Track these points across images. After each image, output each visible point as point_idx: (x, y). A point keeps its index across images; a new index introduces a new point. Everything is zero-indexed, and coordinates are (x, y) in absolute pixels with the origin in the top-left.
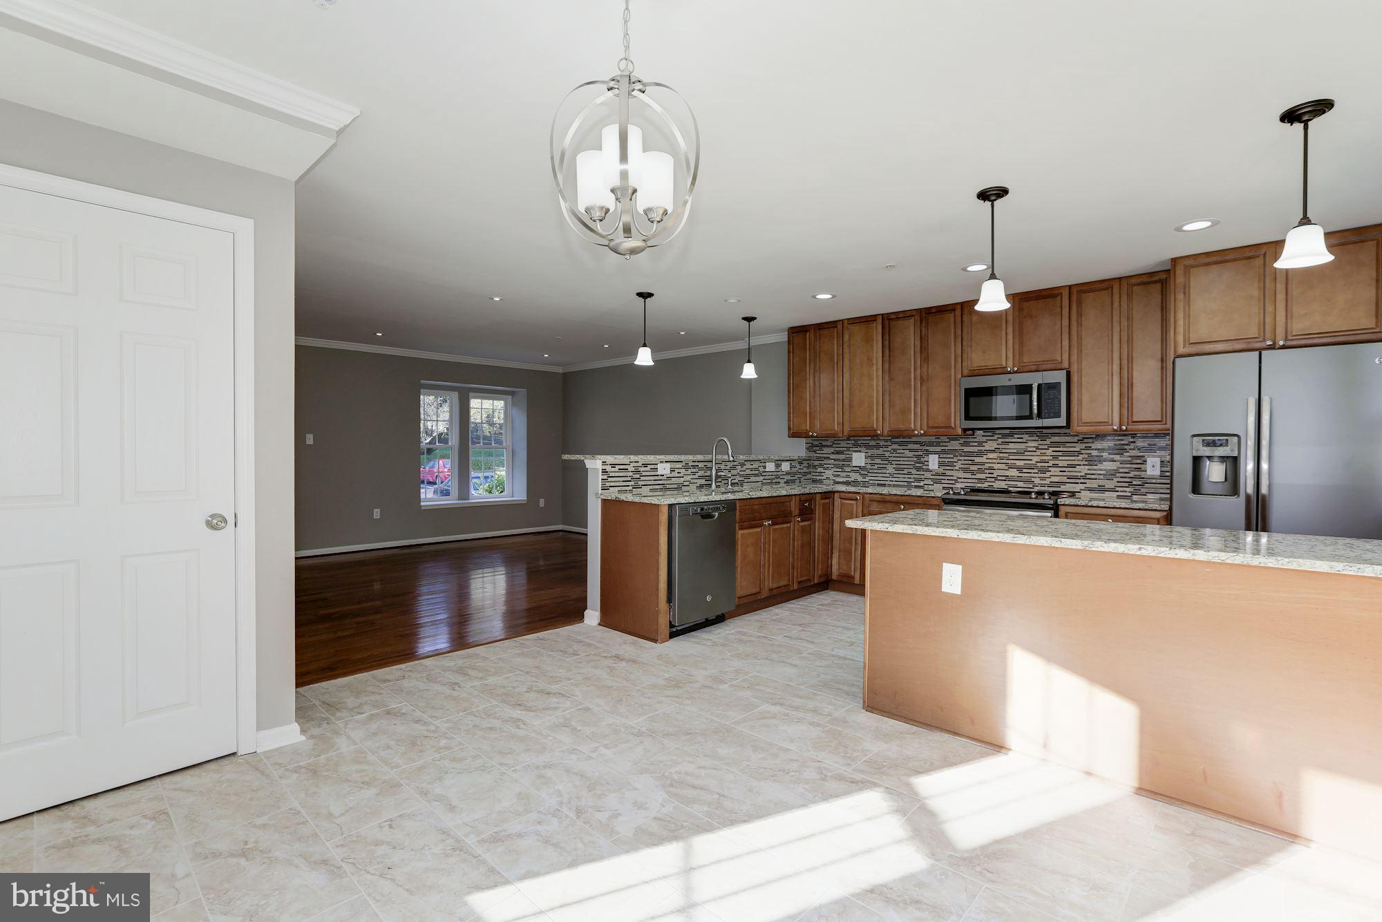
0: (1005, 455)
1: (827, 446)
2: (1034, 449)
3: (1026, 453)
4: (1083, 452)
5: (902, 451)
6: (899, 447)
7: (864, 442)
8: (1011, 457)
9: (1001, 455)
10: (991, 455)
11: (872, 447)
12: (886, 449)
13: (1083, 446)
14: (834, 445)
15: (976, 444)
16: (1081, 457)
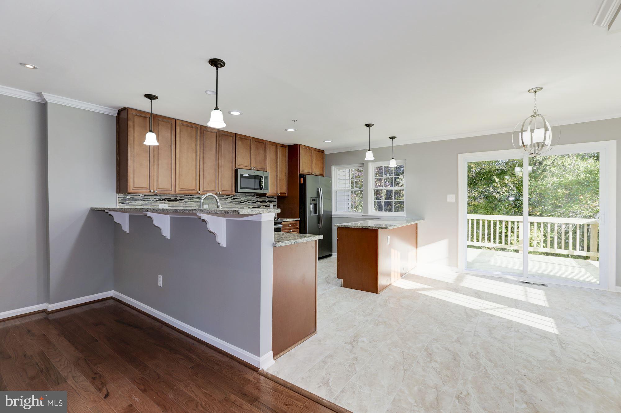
0: (234, 204)
1: (138, 200)
2: (243, 202)
3: (241, 203)
4: (256, 202)
5: (190, 203)
6: (188, 201)
7: (167, 197)
8: (236, 205)
9: (233, 204)
10: (230, 204)
11: (172, 201)
12: (181, 202)
13: (256, 200)
14: (144, 199)
15: (224, 199)
16: (256, 204)
